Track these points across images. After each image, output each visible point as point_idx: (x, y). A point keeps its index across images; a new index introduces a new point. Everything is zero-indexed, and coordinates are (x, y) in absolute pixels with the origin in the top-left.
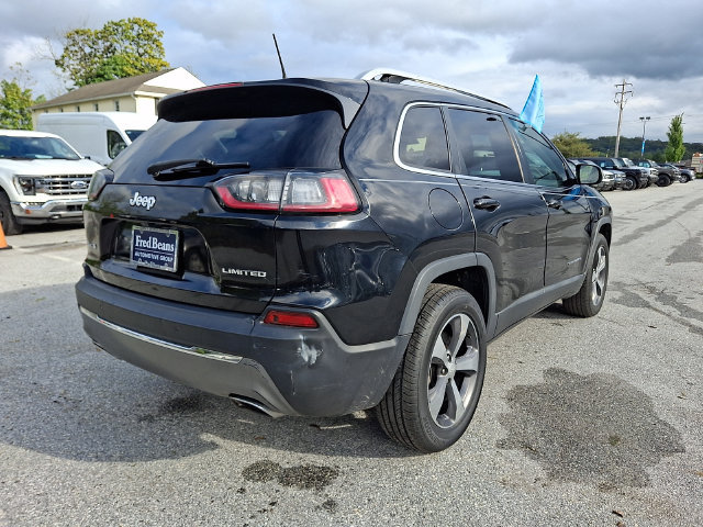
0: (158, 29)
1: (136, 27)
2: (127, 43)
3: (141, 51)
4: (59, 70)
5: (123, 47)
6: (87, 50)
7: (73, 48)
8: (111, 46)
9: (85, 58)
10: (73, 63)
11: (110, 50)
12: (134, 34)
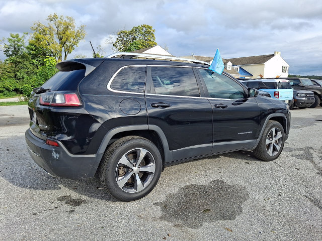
0: (153, 29)
1: (144, 29)
2: (140, 36)
3: (146, 38)
4: (114, 48)
5: (139, 37)
6: (125, 39)
7: (120, 39)
8: (134, 37)
9: (125, 43)
10: (119, 45)
11: (134, 39)
12: (143, 32)
